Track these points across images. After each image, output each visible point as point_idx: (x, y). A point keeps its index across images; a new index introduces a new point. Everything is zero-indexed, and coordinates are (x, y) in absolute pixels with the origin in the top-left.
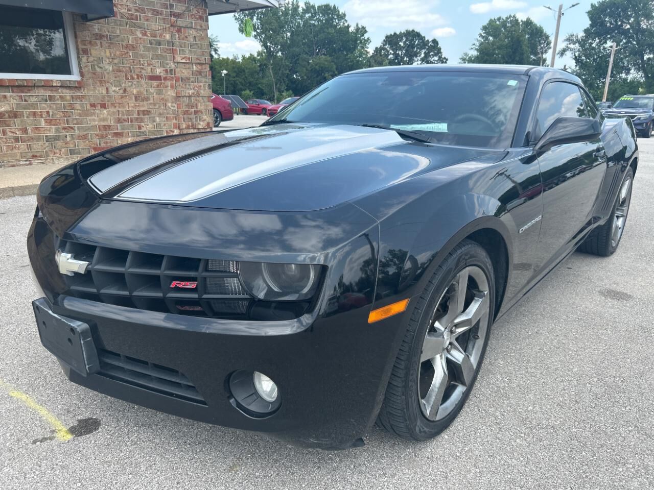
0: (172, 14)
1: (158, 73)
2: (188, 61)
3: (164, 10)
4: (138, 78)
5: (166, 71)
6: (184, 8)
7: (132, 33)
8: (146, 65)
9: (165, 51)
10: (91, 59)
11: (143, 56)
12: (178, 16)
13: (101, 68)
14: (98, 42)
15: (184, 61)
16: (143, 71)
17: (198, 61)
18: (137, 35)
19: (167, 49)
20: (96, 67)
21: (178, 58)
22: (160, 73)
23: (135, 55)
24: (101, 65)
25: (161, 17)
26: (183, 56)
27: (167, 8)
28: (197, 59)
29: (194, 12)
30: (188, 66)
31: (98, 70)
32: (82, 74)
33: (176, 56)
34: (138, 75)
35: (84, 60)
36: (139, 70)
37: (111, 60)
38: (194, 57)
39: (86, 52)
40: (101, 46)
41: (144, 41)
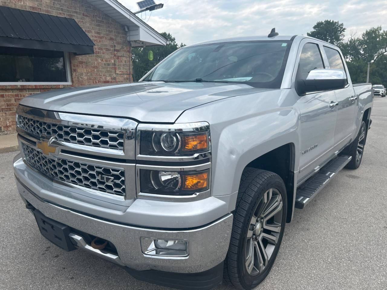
0: (115, 50)
1: (108, 79)
2: (122, 73)
3: (111, 48)
4: (99, 82)
5: (112, 78)
6: (120, 47)
7: (96, 60)
8: (102, 75)
9: (112, 68)
10: (77, 74)
11: (101, 71)
12: (118, 51)
13: (82, 78)
14: (81, 65)
15: (120, 73)
16: (101, 79)
17: (127, 73)
18: (99, 61)
19: (112, 67)
20: (80, 78)
21: (118, 72)
22: (109, 79)
23: (98, 71)
24: (82, 77)
25: (110, 52)
26: (120, 71)
27: (112, 47)
28: (127, 72)
29: (125, 49)
30: (122, 75)
31: (80, 79)
32: (72, 81)
33: (116, 70)
34: (98, 81)
35: (74, 74)
36: (99, 78)
37: (86, 74)
38: (125, 71)
39: (75, 70)
40: (82, 67)
41: (102, 64)
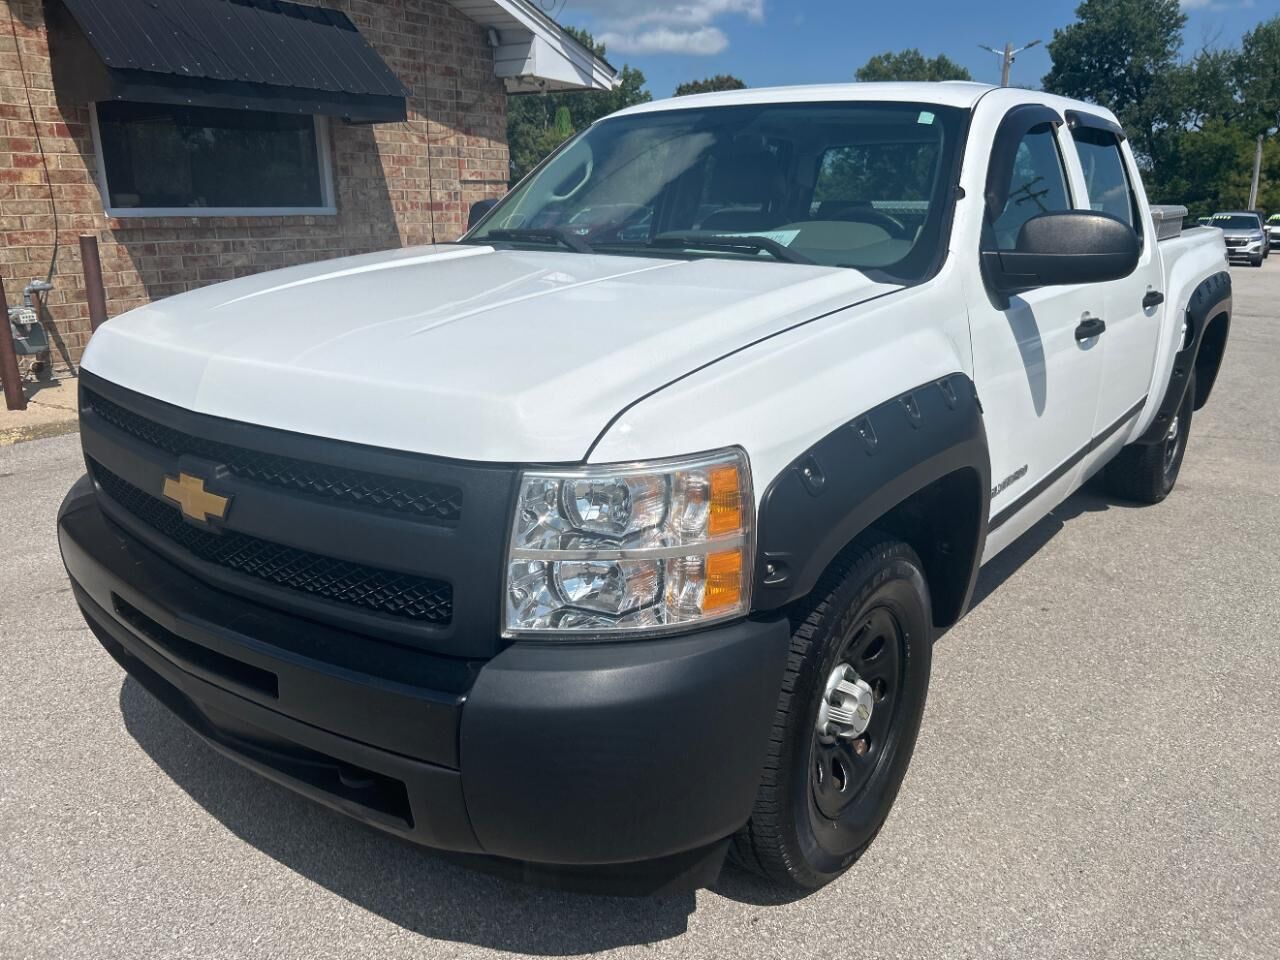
0: (460, 107)
1: (438, 198)
2: (479, 179)
3: (449, 101)
4: (412, 207)
5: (449, 195)
6: (475, 97)
7: (406, 139)
8: (423, 186)
9: (449, 163)
10: (352, 181)
11: (419, 174)
12: (467, 108)
13: (364, 194)
14: (362, 154)
15: (473, 178)
16: (419, 197)
17: (493, 178)
18: (411, 141)
19: (451, 161)
20: (358, 193)
21: (467, 176)
22: (441, 198)
23: (410, 173)
24: (365, 191)
25: (444, 112)
26: (473, 171)
27: (452, 98)
28: (492, 174)
29: (489, 101)
30: (478, 186)
31: (361, 197)
32: (338, 205)
33: (463, 171)
34: (411, 203)
35: (343, 182)
36: (414, 195)
37: (377, 181)
38: (487, 171)
39: (345, 171)
40: (366, 162)
41: (421, 150)
